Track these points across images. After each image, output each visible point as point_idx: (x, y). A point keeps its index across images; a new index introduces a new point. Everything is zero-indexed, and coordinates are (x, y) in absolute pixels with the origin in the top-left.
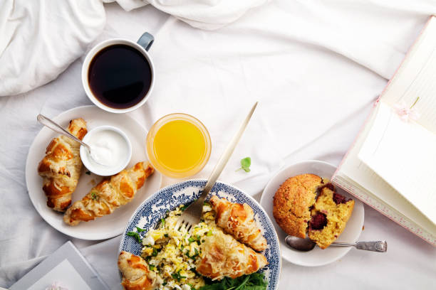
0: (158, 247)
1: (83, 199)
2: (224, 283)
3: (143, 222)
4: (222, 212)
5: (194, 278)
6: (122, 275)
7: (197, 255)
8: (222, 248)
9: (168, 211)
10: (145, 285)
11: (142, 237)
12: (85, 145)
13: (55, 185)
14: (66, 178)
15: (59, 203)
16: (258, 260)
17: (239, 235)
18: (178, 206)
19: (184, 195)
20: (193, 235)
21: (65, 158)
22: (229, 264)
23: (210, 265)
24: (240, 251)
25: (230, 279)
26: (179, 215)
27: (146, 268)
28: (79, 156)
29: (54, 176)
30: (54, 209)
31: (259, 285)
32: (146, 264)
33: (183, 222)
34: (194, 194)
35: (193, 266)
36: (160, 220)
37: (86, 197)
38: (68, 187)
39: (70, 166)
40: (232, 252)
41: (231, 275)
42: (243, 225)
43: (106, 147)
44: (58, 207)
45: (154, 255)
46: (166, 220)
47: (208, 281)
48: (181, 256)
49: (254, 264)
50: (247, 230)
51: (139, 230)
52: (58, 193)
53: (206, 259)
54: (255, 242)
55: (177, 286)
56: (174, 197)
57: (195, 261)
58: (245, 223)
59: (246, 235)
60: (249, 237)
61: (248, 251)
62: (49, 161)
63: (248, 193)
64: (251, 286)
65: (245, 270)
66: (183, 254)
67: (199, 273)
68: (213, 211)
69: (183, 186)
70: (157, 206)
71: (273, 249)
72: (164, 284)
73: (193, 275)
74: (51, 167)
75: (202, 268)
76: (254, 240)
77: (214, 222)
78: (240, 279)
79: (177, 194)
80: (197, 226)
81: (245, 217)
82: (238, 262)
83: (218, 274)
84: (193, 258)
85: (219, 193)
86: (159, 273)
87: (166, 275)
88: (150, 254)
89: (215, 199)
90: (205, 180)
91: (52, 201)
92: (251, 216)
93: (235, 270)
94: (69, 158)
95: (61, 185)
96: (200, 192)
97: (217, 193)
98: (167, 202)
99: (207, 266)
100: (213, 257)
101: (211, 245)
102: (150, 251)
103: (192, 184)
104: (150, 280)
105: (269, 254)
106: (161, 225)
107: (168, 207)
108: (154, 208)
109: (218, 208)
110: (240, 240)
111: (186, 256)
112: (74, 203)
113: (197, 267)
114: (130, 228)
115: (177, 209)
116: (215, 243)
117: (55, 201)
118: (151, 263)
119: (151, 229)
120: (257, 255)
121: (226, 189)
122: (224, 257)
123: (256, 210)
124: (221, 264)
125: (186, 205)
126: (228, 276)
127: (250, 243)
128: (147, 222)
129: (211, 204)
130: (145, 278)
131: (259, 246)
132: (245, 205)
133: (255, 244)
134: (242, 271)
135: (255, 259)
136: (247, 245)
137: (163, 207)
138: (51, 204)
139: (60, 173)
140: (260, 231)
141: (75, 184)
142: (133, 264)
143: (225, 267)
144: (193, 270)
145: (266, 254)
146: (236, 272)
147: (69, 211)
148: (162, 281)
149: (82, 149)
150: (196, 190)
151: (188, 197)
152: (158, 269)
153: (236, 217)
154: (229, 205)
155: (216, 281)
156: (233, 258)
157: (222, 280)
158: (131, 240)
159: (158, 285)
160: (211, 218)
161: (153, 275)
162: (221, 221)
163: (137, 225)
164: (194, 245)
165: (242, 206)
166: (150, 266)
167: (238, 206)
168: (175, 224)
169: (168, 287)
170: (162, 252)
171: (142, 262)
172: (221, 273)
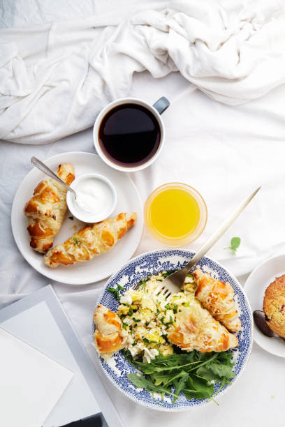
0: (134, 307)
1: (65, 243)
2: (192, 355)
3: (124, 281)
4: (204, 286)
5: (164, 345)
6: (95, 327)
7: (171, 323)
8: (197, 320)
9: (150, 275)
10: (115, 341)
11: (120, 295)
12: (72, 191)
13: (40, 227)
14: (51, 221)
15: (42, 245)
16: (230, 340)
17: (216, 312)
18: (161, 272)
19: (169, 262)
20: (171, 303)
21: (52, 200)
22: (201, 338)
23: (182, 335)
24: (214, 328)
25: (198, 352)
26: (161, 281)
27: (120, 325)
28: (65, 200)
29: (40, 218)
30: (36, 249)
31: (226, 364)
32: (120, 322)
33: (163, 288)
34: (179, 263)
35: (165, 333)
36: (141, 282)
37: (68, 241)
38: (52, 230)
39: (56, 209)
40: (207, 327)
41: (201, 349)
42: (222, 303)
43: (92, 195)
44: (40, 248)
45: (130, 314)
46: (147, 283)
47: (177, 350)
48: (155, 321)
49: (226, 343)
50: (224, 308)
51: (119, 288)
52: (41, 234)
53: (180, 329)
54: (230, 322)
55: (146, 349)
56: (159, 262)
57: (168, 328)
58: (224, 302)
59: (223, 313)
60: (226, 315)
61: (222, 329)
62: (36, 202)
63: (233, 272)
64: (218, 364)
65: (215, 346)
66: (157, 319)
67: (169, 340)
68: (194, 283)
69: (170, 253)
70: (141, 268)
71: (246, 333)
72: (134, 345)
73: (164, 341)
74: (38, 208)
75: (175, 336)
76: (230, 319)
77: (194, 294)
78: (209, 355)
79: (162, 260)
80: (175, 294)
81: (226, 296)
82: (210, 338)
83: (188, 345)
84: (167, 325)
85: (204, 267)
86: (131, 333)
87: (137, 336)
88: (126, 313)
89: (198, 272)
90: (193, 252)
91: (35, 241)
92: (231, 295)
93: (206, 345)
94: (56, 202)
95: (45, 227)
96: (185, 262)
97: (201, 266)
98: (151, 266)
99: (179, 335)
100: (187, 328)
101: (187, 316)
102: (126, 310)
103: (179, 253)
104: (121, 338)
105: (242, 337)
106: (141, 287)
107: (151, 271)
108: (138, 269)
109: (200, 282)
110: (215, 317)
111: (160, 322)
112: (56, 246)
113: (169, 334)
114: (112, 284)
115: (160, 274)
116: (191, 315)
117: (38, 242)
118: (125, 321)
119: (131, 289)
120: (230, 335)
121: (211, 264)
122: (198, 331)
123: (237, 291)
124: (193, 336)
125: (169, 273)
126: (198, 349)
127: (225, 322)
128: (128, 281)
129: (194, 276)
130: (117, 335)
131: (233, 326)
132: (227, 284)
133: (230, 324)
134: (212, 348)
135: (228, 338)
136: (221, 323)
137: (146, 270)
138: (33, 245)
139: (46, 215)
140: (237, 312)
141: (59, 227)
142: (109, 319)
143: (196, 339)
144: (164, 337)
145: (238, 336)
146: (207, 347)
147: (50, 253)
148: (132, 341)
149: (69, 194)
150: (182, 260)
151: (172, 265)
152: (131, 329)
153: (216, 294)
154: (211, 281)
155: (185, 352)
156: (206, 333)
157: (190, 352)
158: (109, 295)
159: (128, 344)
160: (192, 290)
161: (125, 333)
162: (202, 295)
163: (118, 283)
164: (170, 313)
165: (224, 284)
166: (124, 324)
167: (220, 284)
168: (155, 288)
169: (137, 348)
170: (137, 313)
171: (117, 319)
172: (191, 345)
